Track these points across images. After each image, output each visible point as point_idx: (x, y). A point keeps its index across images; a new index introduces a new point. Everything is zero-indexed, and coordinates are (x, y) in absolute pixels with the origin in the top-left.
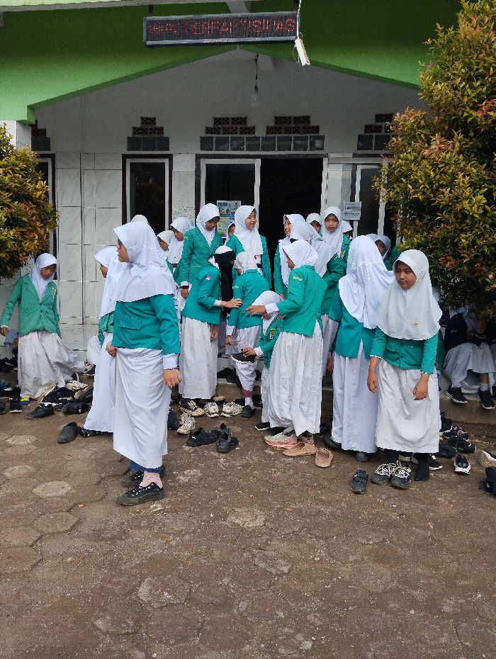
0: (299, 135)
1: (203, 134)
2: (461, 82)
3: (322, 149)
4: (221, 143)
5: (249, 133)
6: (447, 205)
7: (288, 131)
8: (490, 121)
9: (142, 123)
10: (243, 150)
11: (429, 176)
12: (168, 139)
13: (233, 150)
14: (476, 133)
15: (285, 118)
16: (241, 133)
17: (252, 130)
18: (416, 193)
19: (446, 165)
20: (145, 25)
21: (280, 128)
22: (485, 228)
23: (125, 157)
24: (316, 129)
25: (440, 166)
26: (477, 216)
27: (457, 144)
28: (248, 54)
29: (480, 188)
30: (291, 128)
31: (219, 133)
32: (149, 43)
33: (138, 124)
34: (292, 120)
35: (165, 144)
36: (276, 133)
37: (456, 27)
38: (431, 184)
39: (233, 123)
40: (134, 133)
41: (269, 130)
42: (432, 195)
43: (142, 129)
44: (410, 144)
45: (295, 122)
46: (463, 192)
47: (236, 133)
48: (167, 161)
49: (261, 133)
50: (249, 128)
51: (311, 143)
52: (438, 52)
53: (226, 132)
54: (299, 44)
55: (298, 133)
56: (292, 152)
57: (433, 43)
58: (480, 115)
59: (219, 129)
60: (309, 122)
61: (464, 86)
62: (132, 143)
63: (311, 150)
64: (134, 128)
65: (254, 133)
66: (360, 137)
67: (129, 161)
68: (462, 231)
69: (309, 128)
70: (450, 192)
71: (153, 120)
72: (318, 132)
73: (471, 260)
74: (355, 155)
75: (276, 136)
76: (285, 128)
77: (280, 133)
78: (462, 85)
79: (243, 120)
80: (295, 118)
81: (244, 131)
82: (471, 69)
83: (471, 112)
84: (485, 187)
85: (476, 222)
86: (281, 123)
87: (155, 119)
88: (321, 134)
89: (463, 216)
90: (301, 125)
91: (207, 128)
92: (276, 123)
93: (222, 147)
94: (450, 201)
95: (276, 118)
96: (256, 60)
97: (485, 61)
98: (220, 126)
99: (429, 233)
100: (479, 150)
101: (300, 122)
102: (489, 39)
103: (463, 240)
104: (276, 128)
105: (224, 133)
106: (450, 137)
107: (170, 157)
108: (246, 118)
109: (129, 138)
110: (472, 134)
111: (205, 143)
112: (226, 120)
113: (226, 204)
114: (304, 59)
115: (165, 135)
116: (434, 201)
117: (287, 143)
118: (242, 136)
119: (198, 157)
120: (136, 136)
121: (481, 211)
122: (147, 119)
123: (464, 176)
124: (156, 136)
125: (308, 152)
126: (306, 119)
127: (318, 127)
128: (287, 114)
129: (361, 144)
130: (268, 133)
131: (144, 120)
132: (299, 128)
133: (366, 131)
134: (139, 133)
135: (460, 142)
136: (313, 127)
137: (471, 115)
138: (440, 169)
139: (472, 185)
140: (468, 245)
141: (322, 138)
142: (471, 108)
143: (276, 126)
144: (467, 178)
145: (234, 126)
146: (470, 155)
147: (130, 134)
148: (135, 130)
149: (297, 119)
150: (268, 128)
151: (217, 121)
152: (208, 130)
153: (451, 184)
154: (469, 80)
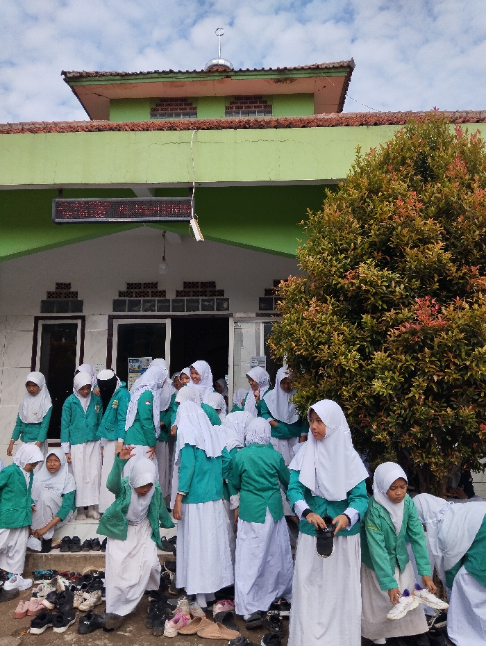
0: (207, 298)
1: (117, 297)
2: (328, 255)
3: (228, 309)
4: (133, 306)
5: (160, 296)
6: (327, 361)
7: (196, 294)
8: (354, 287)
9: (57, 288)
10: (154, 311)
11: (310, 334)
12: (81, 303)
13: (145, 311)
14: (346, 296)
15: (193, 283)
16: (152, 296)
17: (163, 293)
18: (299, 350)
19: (323, 325)
20: (54, 205)
21: (189, 292)
22: (362, 381)
23: (37, 319)
24: (221, 293)
25: (319, 325)
26: (353, 370)
27: (330, 307)
28: (157, 231)
29: (354, 345)
30: (198, 292)
31: (132, 296)
32: (57, 220)
33: (53, 289)
34: (200, 285)
35: (79, 306)
36: (185, 296)
37: (323, 211)
38: (311, 342)
39: (145, 288)
40: (49, 297)
41: (178, 293)
42: (313, 351)
43: (57, 293)
44: (293, 307)
45: (202, 287)
46: (339, 348)
47: (148, 296)
48: (79, 322)
49: (171, 296)
50: (160, 292)
51: (217, 305)
52: (310, 230)
53: (138, 295)
54: (194, 223)
55: (206, 296)
56: (201, 312)
57: (306, 224)
58: (347, 282)
59: (132, 292)
60: (215, 286)
61: (331, 259)
62: (46, 306)
63: (218, 310)
64: (49, 293)
65: (165, 296)
66: (261, 299)
67: (41, 323)
68: (343, 384)
69: (215, 291)
70: (329, 348)
71: (68, 286)
72: (223, 295)
73: (354, 411)
74: (257, 315)
75: (185, 298)
76: (194, 292)
77: (189, 296)
78: (329, 258)
79: (155, 285)
80: (202, 283)
81: (155, 294)
82: (336, 245)
83: (340, 280)
84: (358, 344)
85: (354, 375)
86: (189, 287)
87: (70, 284)
88: (226, 296)
89: (341, 370)
90: (208, 289)
91: (120, 292)
92: (185, 287)
93: (134, 309)
94: (330, 357)
95: (185, 283)
96: (164, 236)
97: (347, 238)
98: (132, 290)
99: (316, 386)
100: (350, 312)
101: (207, 287)
102: (349, 220)
103: (345, 393)
104: (185, 292)
105: (136, 297)
106: (325, 301)
107: (83, 318)
108: (157, 283)
109: (43, 302)
110: (342, 298)
111: (118, 305)
112: (138, 285)
113: (137, 361)
114: (198, 236)
115: (79, 298)
116: (316, 357)
117: (196, 305)
118: (153, 298)
119: (111, 318)
120: (49, 299)
121: (357, 365)
122: (62, 284)
123: (338, 335)
124: (71, 299)
125: (215, 312)
126: (213, 284)
127: (223, 291)
128: (195, 280)
129: (263, 306)
130: (177, 296)
131: (59, 285)
132: (206, 292)
133: (266, 295)
134: (53, 297)
135: (333, 305)
136: (218, 291)
137: (339, 283)
138: (318, 328)
139: (346, 341)
140: (349, 396)
141: (227, 300)
142: (339, 277)
143: (185, 289)
144: (341, 337)
145: (145, 290)
146: (343, 316)
147: (45, 298)
148: (50, 294)
149: (204, 284)
150: (177, 292)
151: (130, 286)
152: (121, 294)
153: (328, 342)
154: (335, 253)
